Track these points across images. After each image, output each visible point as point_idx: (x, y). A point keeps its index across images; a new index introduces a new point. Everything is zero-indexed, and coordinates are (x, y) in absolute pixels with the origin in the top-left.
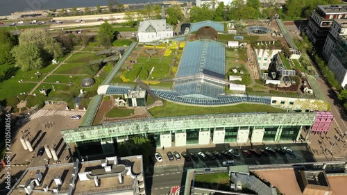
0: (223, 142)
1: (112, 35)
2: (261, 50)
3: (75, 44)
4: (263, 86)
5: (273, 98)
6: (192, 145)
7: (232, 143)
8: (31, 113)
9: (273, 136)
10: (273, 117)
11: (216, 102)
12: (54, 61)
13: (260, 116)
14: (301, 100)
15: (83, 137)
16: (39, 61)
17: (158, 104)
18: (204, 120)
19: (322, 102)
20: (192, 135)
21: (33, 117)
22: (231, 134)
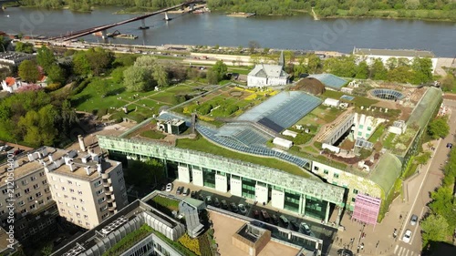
0: (240, 195)
1: (225, 75)
2: (363, 116)
3: (189, 79)
4: (316, 149)
5: (315, 164)
6: (208, 188)
7: (250, 200)
8: (107, 124)
9: (296, 207)
10: (291, 180)
11: (246, 150)
12: (156, 88)
13: (277, 174)
14: (347, 174)
15: (113, 146)
16: (141, 84)
17: (192, 136)
18: (219, 161)
19: (372, 183)
20: (209, 177)
21: (107, 128)
22: (249, 188)
